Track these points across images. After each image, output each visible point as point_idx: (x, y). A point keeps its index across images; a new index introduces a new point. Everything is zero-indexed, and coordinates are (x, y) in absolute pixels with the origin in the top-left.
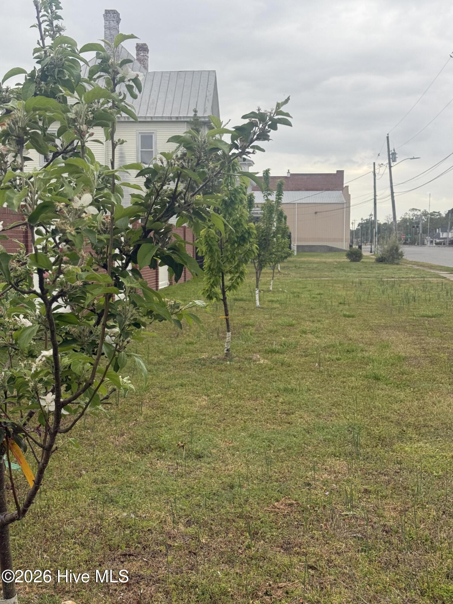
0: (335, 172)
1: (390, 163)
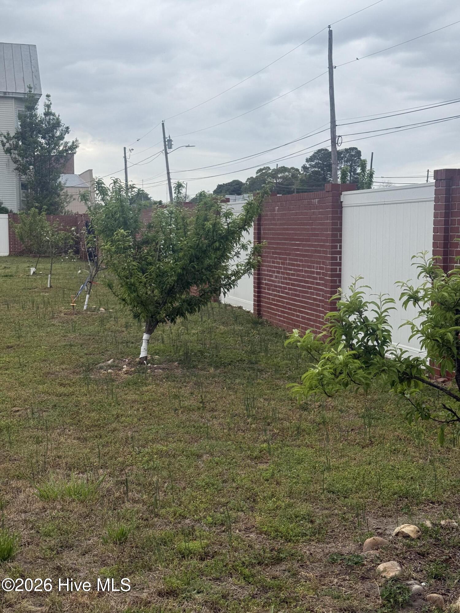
1: (166, 150)
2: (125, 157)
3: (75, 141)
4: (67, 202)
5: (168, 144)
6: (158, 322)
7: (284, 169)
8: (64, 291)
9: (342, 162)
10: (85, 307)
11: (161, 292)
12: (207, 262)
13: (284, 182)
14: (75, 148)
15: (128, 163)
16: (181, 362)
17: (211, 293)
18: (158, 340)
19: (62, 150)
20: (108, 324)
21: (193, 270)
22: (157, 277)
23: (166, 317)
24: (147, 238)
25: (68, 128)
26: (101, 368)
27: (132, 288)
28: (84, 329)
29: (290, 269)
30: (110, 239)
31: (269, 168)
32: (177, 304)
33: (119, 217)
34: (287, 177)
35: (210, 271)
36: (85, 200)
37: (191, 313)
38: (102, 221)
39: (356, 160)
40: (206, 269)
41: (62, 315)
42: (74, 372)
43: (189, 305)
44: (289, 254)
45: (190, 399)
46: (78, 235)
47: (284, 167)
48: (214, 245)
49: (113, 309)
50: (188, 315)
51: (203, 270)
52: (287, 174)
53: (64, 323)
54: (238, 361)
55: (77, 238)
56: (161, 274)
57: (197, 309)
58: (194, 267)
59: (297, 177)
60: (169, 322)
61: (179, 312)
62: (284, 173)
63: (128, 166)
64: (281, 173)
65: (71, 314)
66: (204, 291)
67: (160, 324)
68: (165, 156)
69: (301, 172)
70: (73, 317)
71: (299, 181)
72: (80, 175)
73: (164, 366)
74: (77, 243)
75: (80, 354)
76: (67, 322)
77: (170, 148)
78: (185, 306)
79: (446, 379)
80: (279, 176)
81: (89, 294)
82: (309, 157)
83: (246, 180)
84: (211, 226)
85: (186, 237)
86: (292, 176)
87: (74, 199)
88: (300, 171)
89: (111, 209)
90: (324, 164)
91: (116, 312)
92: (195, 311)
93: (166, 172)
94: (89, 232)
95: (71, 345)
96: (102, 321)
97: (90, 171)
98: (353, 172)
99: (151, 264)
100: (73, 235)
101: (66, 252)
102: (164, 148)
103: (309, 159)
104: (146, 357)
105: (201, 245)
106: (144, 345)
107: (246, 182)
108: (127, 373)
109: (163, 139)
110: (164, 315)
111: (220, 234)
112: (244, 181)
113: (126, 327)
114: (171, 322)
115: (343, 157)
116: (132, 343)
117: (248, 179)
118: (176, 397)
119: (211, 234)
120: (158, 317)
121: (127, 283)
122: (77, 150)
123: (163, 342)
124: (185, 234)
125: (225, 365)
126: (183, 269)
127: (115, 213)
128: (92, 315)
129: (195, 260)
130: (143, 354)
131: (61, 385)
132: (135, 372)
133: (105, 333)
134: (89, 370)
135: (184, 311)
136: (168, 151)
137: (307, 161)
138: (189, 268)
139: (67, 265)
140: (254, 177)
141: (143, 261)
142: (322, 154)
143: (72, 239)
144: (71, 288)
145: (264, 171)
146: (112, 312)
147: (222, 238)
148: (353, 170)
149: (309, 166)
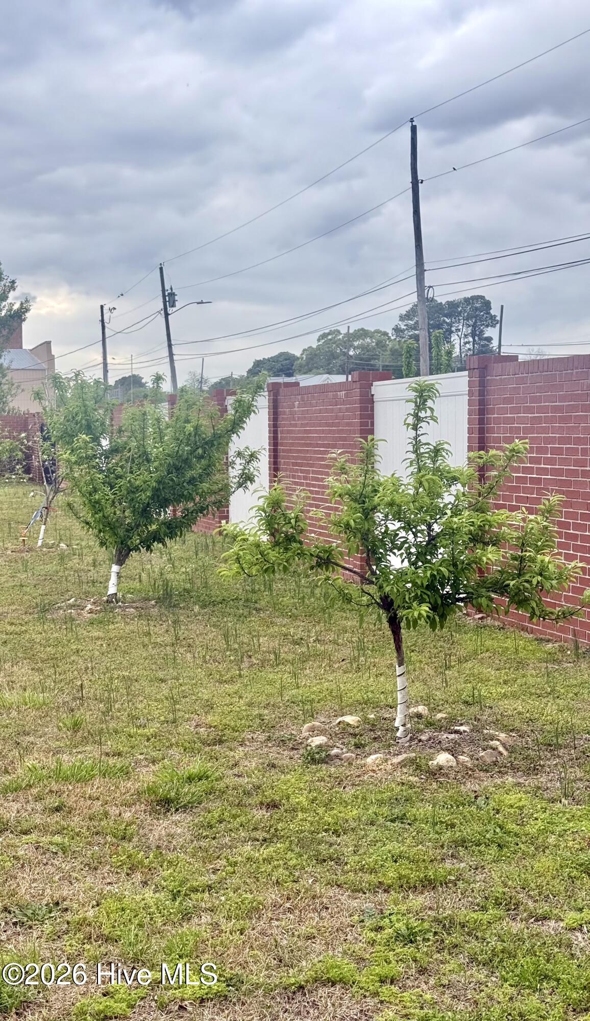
1: (165, 309)
2: (102, 321)
3: (24, 301)
4: (12, 396)
5: (169, 299)
6: (131, 550)
7: (363, 333)
8: (10, 524)
9: (459, 320)
10: (40, 543)
11: (133, 512)
12: (189, 474)
13: (364, 354)
14: (24, 313)
15: (106, 330)
16: (159, 600)
17: (197, 513)
18: (135, 579)
19: (5, 315)
20: (70, 562)
21: (171, 483)
22: (128, 493)
23: (140, 544)
24: (116, 446)
25: (13, 282)
26: (59, 608)
27: (96, 506)
28: (39, 568)
29: (314, 486)
30: (70, 447)
31: (339, 332)
32: (154, 527)
33: (81, 419)
34: (368, 346)
35: (192, 484)
36: (39, 399)
37: (171, 538)
38: (60, 424)
39: (483, 315)
40: (189, 482)
41: (9, 552)
42: (26, 613)
43: (168, 528)
44: (312, 466)
45: (164, 636)
46: (30, 443)
47: (362, 329)
48: (197, 452)
49: (78, 544)
50: (167, 540)
51: (185, 484)
52: (368, 340)
53: (11, 562)
54: (233, 600)
55: (29, 448)
56: (133, 490)
57: (179, 533)
58: (172, 480)
59: (385, 346)
60: (143, 550)
61: (156, 537)
62: (363, 340)
63: (107, 335)
64: (359, 339)
65: (21, 551)
66: (188, 510)
67: (133, 553)
68: (164, 320)
69: (392, 338)
70: (24, 555)
71: (388, 353)
72: (31, 350)
73: (138, 604)
74: (28, 457)
75: (33, 595)
76: (16, 561)
77: (173, 306)
78: (164, 528)
79: (485, 615)
80: (356, 344)
81: (45, 524)
82: (404, 313)
83: (301, 352)
84: (192, 429)
85: (162, 443)
86: (377, 344)
87: (23, 390)
88: (390, 335)
89: (71, 409)
91: (81, 549)
92: (176, 535)
93: (166, 344)
94: (45, 439)
95: (22, 586)
96: (62, 558)
97: (48, 344)
98: (478, 336)
99: (119, 477)
100: (22, 444)
101: (12, 470)
102: (162, 306)
103: (405, 315)
104: (116, 594)
105: (180, 452)
106: (113, 579)
107: (302, 355)
108: (91, 612)
109: (161, 293)
110: (138, 541)
111: (204, 439)
112: (298, 354)
113: (94, 565)
114: (147, 550)
115: (461, 311)
116: (101, 583)
117: (304, 350)
118: (148, 634)
119: (192, 438)
120: (129, 543)
121: (90, 500)
122: (27, 315)
123: (140, 581)
124: (161, 439)
125: (214, 604)
126: (159, 482)
127: (76, 415)
128: (49, 552)
129: (174, 471)
130: (112, 590)
131: (12, 624)
132: (100, 612)
133: (66, 572)
134: (44, 610)
135: (163, 536)
136: (170, 310)
137: (402, 318)
138: (167, 481)
139: (12, 491)
140: (314, 346)
141: (111, 474)
143: (21, 450)
144: (19, 520)
145: (330, 337)
146: (76, 549)
147: (206, 443)
148: (476, 333)
149: (405, 328)
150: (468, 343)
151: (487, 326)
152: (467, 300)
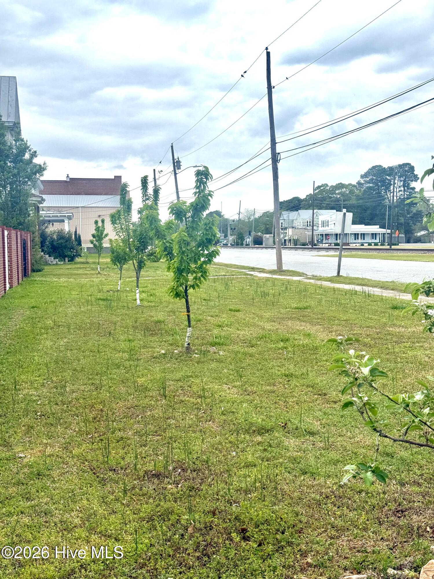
0: (114, 178)
1: (175, 171)
5: (177, 165)
7: (341, 186)
9: (395, 177)
13: (342, 198)
31: (327, 185)
34: (344, 193)
39: (410, 175)
47: (341, 183)
52: (344, 190)
59: (353, 193)
62: (341, 189)
64: (339, 189)
69: (357, 188)
71: (355, 197)
77: (179, 168)
80: (337, 192)
82: (363, 173)
83: (305, 197)
86: (350, 192)
88: (356, 186)
90: (377, 180)
98: (407, 187)
102: (173, 169)
103: (364, 175)
109: (172, 161)
112: (303, 197)
115: (397, 172)
117: (307, 196)
136: (177, 171)
137: (362, 177)
140: (312, 194)
142: (376, 170)
145: (322, 188)
148: (406, 185)
149: (364, 182)
150: (401, 191)
151: (412, 181)
152: (400, 166)
